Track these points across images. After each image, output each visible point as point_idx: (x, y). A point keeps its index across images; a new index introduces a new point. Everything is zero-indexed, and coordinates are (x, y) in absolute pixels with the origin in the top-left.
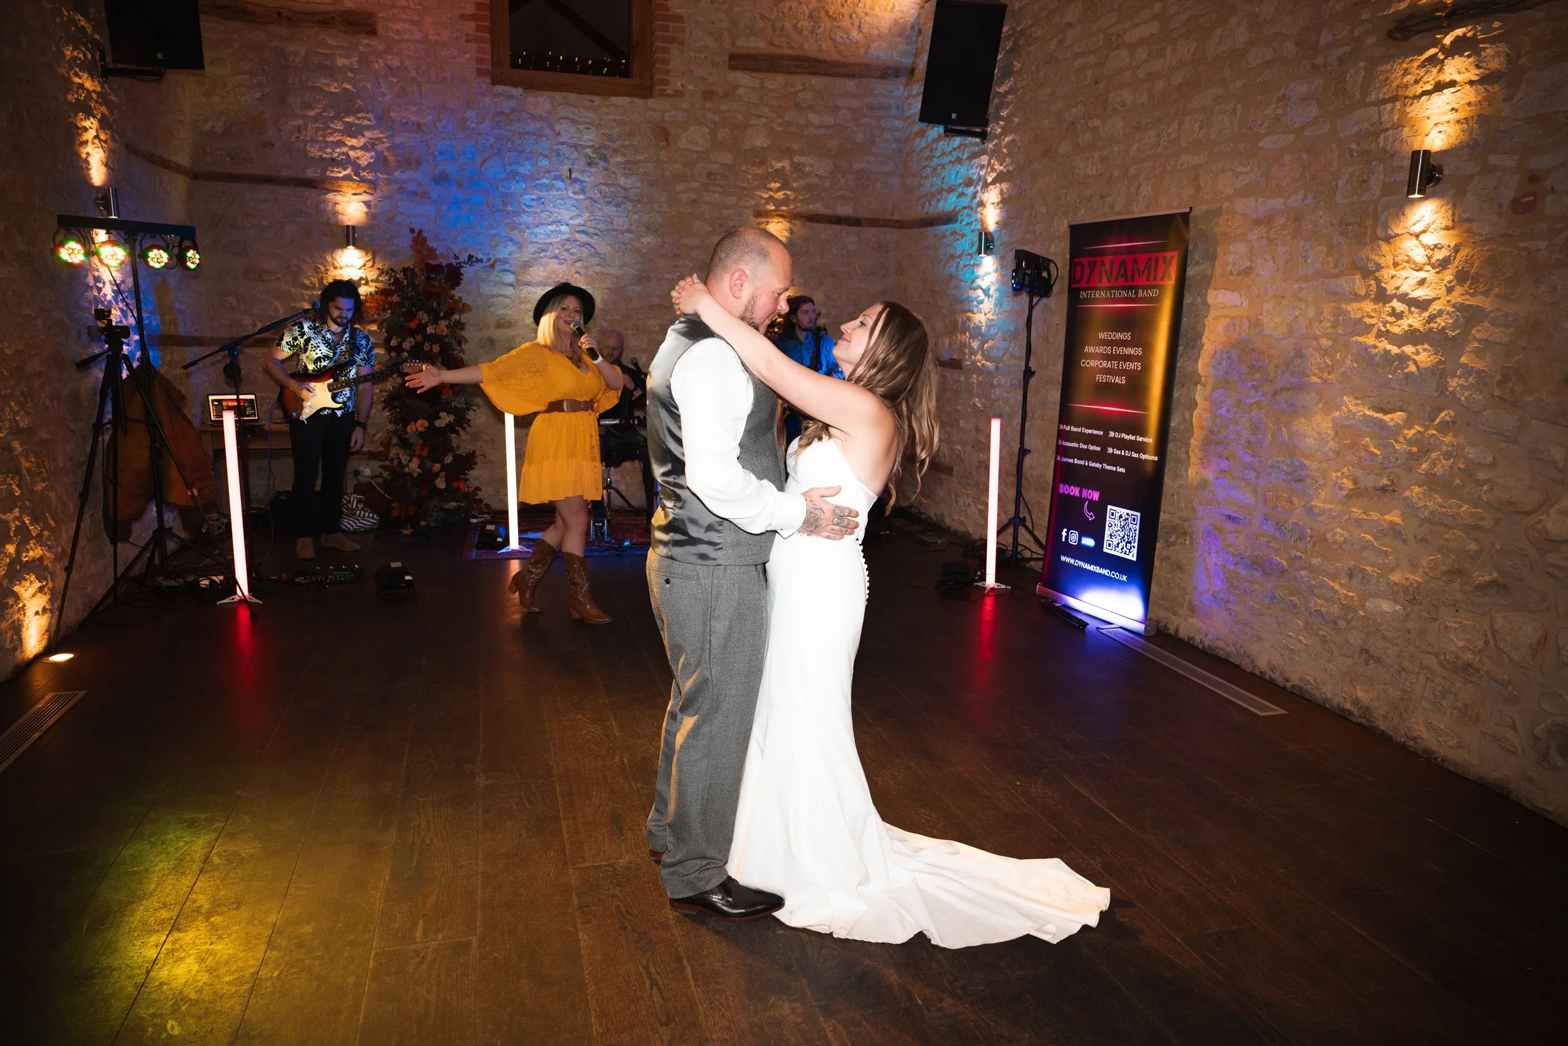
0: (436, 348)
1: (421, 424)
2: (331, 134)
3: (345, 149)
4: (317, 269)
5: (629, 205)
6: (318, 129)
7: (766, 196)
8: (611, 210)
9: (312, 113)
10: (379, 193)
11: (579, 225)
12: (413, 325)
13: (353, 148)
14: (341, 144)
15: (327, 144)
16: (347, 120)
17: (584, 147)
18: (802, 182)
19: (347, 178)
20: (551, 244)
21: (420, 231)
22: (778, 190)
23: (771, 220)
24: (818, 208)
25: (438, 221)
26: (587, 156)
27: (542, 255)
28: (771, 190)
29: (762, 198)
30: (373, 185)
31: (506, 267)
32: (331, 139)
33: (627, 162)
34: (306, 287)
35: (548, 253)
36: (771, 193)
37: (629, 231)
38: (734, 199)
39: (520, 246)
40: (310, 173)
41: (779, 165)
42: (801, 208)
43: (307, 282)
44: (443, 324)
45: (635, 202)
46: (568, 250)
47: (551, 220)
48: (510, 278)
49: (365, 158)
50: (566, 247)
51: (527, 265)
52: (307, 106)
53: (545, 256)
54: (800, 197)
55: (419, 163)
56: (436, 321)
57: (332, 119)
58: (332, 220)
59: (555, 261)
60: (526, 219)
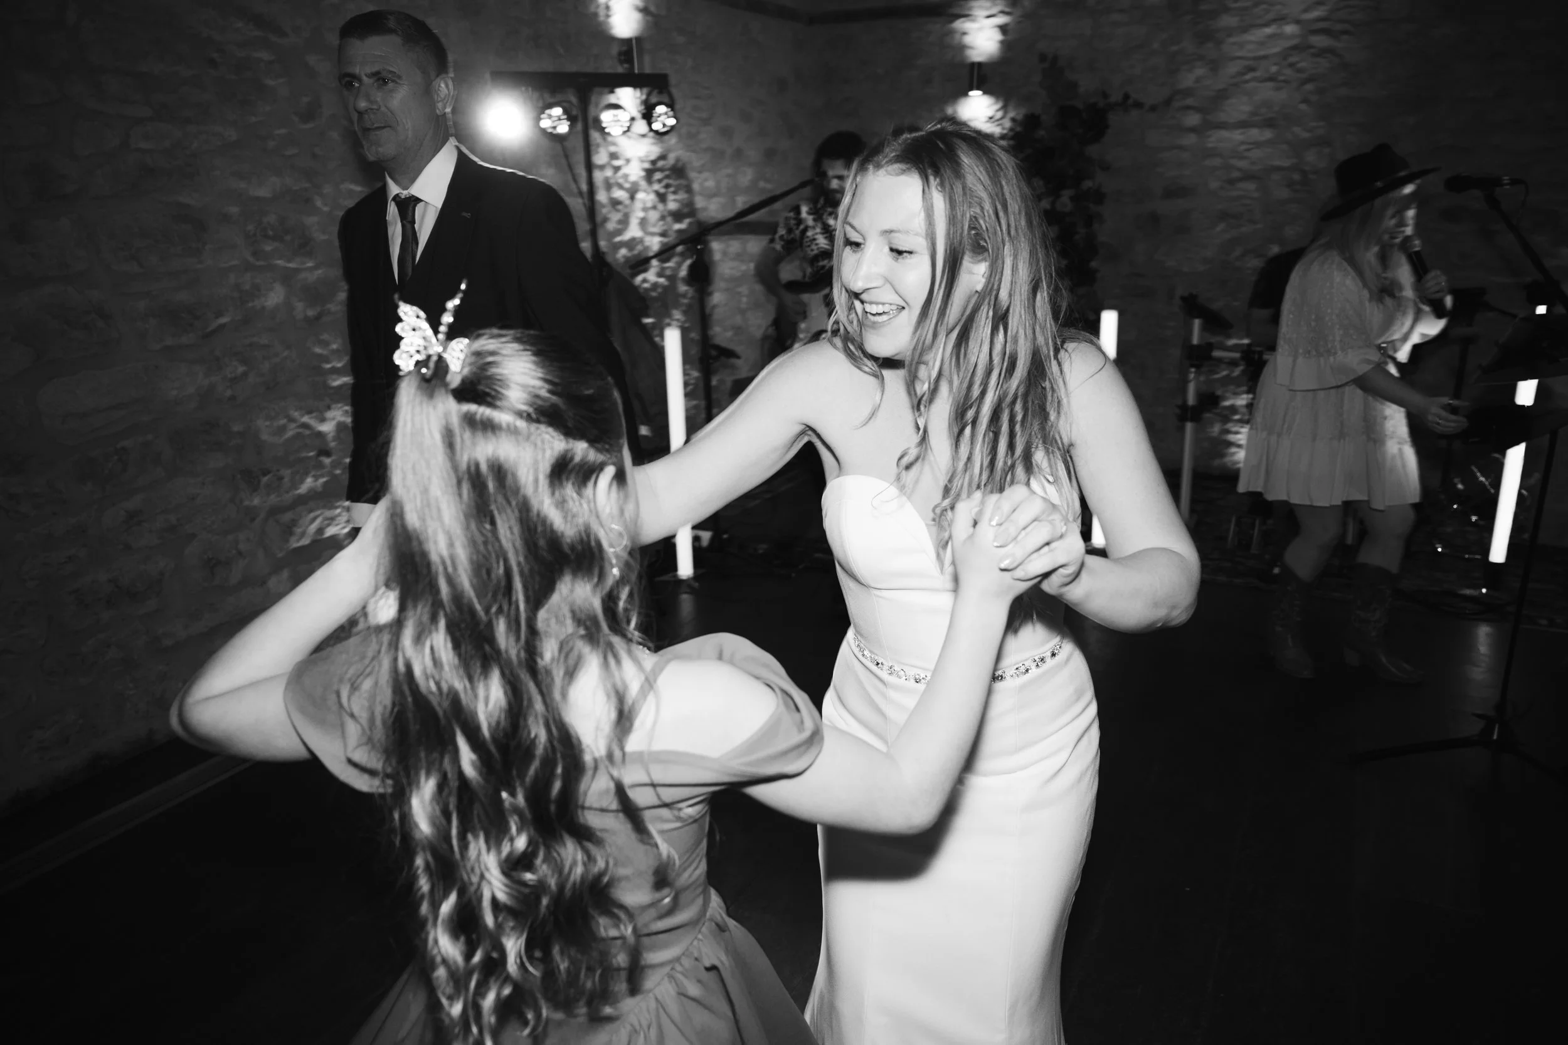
10: (1019, 11)
11: (1318, 20)
20: (1265, 57)
21: (1055, 58)
25: (1096, 43)
27: (1248, 77)
31: (1190, 101)
35: (1258, 74)
37: (1410, 19)
39: (1215, 66)
46: (1291, 65)
47: (1270, 16)
48: (1193, 119)
50: (1292, 60)
51: (1221, 96)
53: (1254, 79)
59: (1270, 84)
60: (1228, 21)
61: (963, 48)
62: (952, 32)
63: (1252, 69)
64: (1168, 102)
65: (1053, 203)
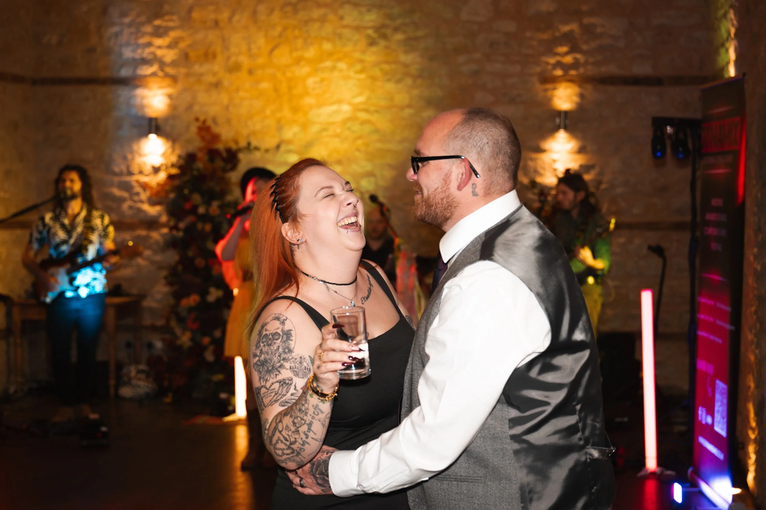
0: (208, 227)
1: (193, 300)
2: (142, 37)
3: (152, 49)
4: (125, 158)
5: (409, 81)
6: (132, 33)
7: (552, 61)
8: (390, 86)
9: (127, 20)
10: (180, 86)
11: (361, 103)
12: (188, 206)
13: (159, 47)
14: (149, 44)
15: (138, 46)
16: (157, 22)
17: (366, 28)
18: (594, 44)
19: (154, 74)
20: (333, 123)
21: (205, 120)
22: (567, 53)
23: (558, 85)
24: (611, 69)
25: (231, 108)
26: (368, 36)
27: (325, 134)
28: (557, 54)
29: (547, 63)
30: (174, 79)
32: (142, 41)
33: (409, 39)
34: (115, 174)
36: (558, 58)
37: (409, 106)
38: (518, 68)
39: (304, 126)
40: (124, 73)
41: (566, 28)
42: (591, 71)
43: (117, 169)
44: (215, 204)
45: (416, 77)
46: (349, 129)
47: (333, 100)
49: (169, 56)
50: (348, 125)
52: (124, 14)
53: (328, 136)
54: (591, 60)
55: (214, 56)
56: (208, 204)
57: (143, 24)
58: (140, 114)
60: (309, 100)
61: (142, 107)
62: (134, 97)
63: (324, 130)
64: (278, 147)
65: (207, 210)
